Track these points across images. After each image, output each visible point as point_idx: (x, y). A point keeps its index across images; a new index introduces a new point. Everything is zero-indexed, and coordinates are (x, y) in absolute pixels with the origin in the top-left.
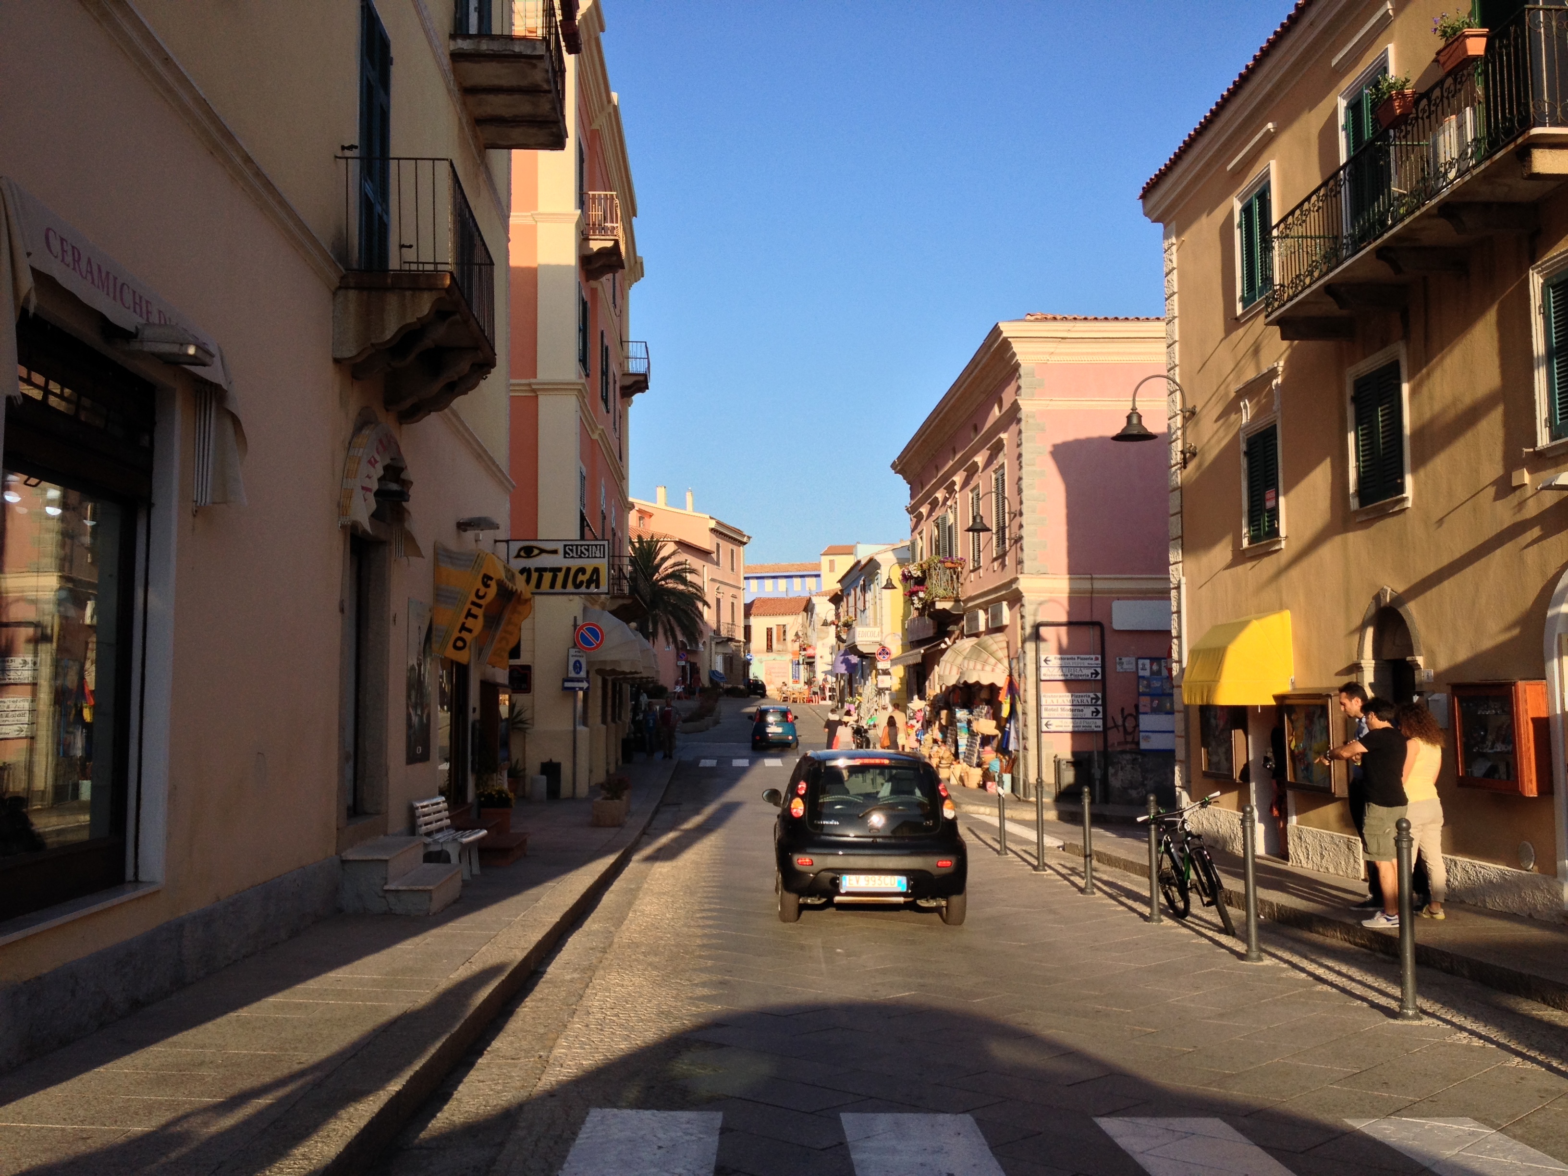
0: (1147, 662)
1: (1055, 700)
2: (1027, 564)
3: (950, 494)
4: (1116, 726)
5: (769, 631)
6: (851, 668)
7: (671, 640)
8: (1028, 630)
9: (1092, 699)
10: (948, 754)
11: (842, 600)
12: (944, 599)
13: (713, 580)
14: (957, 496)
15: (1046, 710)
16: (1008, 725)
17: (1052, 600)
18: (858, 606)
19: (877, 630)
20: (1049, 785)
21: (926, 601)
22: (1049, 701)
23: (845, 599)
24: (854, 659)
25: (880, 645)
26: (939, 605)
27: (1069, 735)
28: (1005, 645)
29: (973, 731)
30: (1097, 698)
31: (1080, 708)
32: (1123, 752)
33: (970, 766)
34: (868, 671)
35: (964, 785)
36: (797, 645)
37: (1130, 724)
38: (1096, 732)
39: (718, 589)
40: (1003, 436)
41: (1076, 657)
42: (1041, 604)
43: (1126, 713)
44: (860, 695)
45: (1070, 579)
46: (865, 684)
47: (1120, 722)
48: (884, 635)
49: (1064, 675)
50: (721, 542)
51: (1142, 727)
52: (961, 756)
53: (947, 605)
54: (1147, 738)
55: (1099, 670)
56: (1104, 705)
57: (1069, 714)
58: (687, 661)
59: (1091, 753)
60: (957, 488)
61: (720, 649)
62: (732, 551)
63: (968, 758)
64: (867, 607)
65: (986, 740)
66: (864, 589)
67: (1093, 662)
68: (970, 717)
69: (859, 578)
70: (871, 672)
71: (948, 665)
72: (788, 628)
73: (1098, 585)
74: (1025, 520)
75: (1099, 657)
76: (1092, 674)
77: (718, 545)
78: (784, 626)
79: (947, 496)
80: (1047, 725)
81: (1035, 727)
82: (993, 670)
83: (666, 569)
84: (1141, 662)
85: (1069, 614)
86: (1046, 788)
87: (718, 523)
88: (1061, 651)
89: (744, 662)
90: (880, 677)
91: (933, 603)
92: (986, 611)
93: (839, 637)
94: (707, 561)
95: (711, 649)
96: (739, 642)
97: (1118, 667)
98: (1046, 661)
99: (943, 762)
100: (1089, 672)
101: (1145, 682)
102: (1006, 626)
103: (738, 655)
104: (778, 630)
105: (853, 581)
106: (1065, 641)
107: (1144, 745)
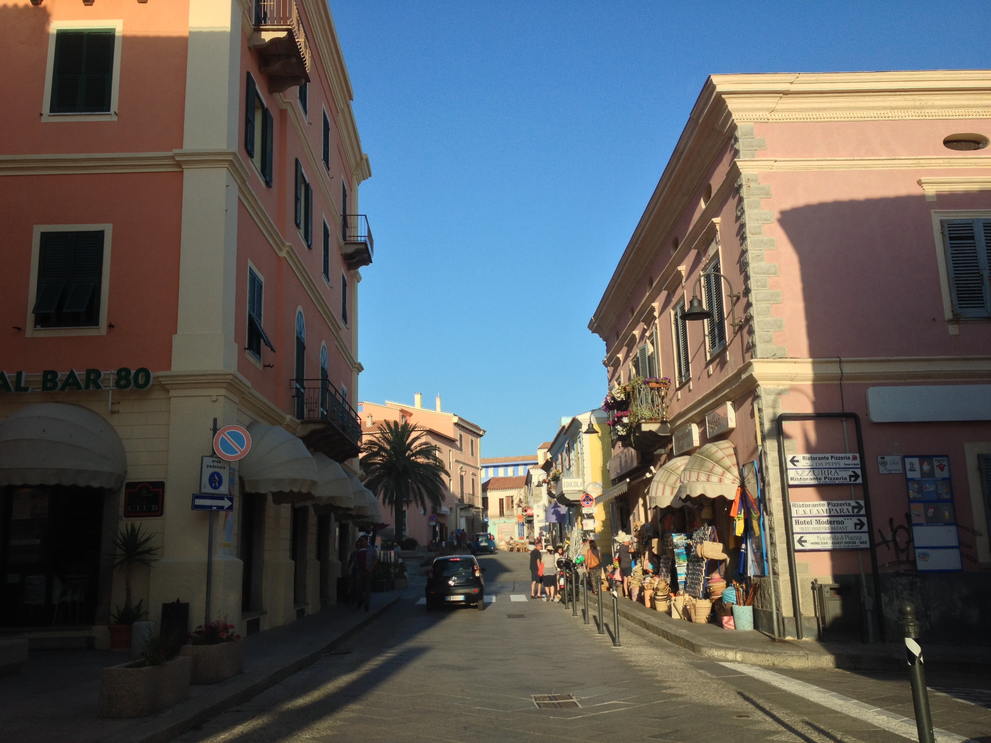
0: (916, 461)
1: (807, 510)
2: (760, 349)
3: (648, 326)
4: (885, 542)
5: (501, 501)
6: (561, 518)
7: (419, 503)
8: (767, 426)
9: (854, 508)
10: (662, 585)
11: (552, 466)
12: (651, 420)
13: (457, 461)
14: (657, 321)
15: (797, 522)
16: (744, 546)
17: (793, 389)
18: (564, 464)
19: (580, 480)
20: (809, 619)
21: (631, 427)
22: (801, 512)
23: (554, 465)
24: (563, 509)
25: (584, 492)
26: (645, 427)
27: (827, 555)
28: (732, 451)
29: (696, 556)
30: (859, 507)
31: (840, 519)
32: (898, 574)
33: (694, 597)
34: (575, 518)
35: (690, 620)
36: (520, 509)
37: (901, 538)
38: (862, 549)
39: (461, 468)
40: (716, 220)
41: (829, 455)
42: (780, 393)
43: (895, 525)
44: (569, 539)
45: (814, 363)
46: (572, 529)
47: (889, 537)
48: (586, 484)
49: (817, 479)
50: (463, 433)
51: (917, 543)
52: (681, 586)
53: (654, 427)
54: (925, 556)
55: (859, 472)
56: (868, 515)
57: (826, 527)
58: (437, 522)
59: (858, 577)
60: (656, 314)
61: (464, 513)
62: (472, 441)
63: (690, 588)
64: (571, 465)
65: (713, 565)
66: (569, 451)
67: (850, 462)
68: (689, 541)
69: (564, 443)
70: (577, 519)
71: (661, 486)
72: (514, 498)
73: (848, 369)
74: (753, 297)
75: (858, 455)
76: (851, 476)
77: (461, 436)
78: (512, 497)
79: (645, 327)
80: (800, 541)
81: (785, 546)
82: (720, 480)
83: (416, 447)
84: (908, 461)
85: (815, 404)
86: (805, 624)
87: (460, 419)
88: (809, 449)
89: (483, 523)
90: (584, 521)
91: (639, 426)
92: (701, 424)
93: (550, 494)
94: (453, 447)
95: (456, 514)
96: (479, 508)
97: (882, 470)
98: (793, 461)
99: (659, 593)
100: (846, 474)
101: (916, 486)
102: (732, 430)
103: (478, 519)
104: (508, 500)
105: (560, 448)
106: (813, 436)
107: (922, 565)
